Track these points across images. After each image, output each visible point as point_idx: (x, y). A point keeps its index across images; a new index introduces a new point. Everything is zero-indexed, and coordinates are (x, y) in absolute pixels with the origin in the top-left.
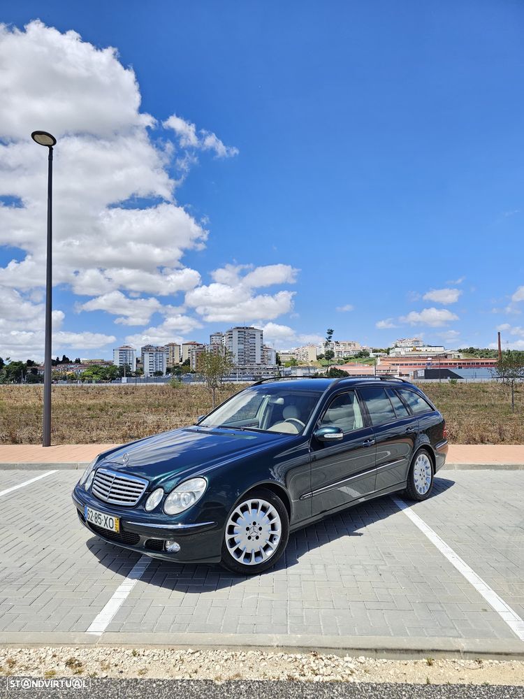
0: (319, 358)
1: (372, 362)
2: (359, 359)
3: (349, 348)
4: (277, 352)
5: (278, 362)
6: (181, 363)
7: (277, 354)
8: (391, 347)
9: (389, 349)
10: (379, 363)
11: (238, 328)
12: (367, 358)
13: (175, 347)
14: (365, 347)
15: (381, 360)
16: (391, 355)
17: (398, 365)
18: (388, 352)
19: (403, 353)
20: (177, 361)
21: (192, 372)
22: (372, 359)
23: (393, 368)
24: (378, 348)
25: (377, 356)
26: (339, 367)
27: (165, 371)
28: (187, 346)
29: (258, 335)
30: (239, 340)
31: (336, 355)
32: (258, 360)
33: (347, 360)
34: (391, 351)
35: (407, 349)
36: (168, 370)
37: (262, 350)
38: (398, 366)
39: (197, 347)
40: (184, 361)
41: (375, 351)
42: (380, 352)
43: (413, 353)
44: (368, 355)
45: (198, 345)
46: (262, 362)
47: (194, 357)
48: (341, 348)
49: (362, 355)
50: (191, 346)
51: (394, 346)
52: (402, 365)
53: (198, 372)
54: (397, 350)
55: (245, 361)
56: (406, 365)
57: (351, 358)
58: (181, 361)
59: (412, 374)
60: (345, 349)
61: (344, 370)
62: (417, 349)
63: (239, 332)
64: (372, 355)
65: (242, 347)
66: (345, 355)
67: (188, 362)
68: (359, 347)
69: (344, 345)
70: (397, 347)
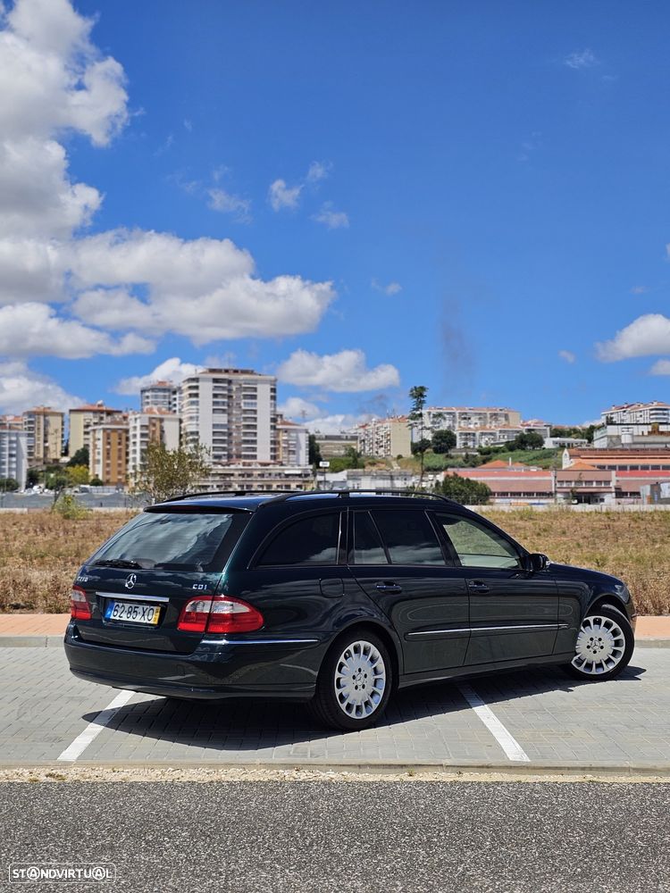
0: (419, 448)
1: (548, 460)
2: (519, 452)
3: (492, 426)
4: (312, 432)
5: (314, 457)
6: (66, 459)
7: (312, 439)
8: (597, 423)
9: (592, 429)
10: (567, 462)
11: (213, 371)
12: (537, 452)
13: (51, 419)
14: (532, 423)
15: (572, 456)
16: (597, 444)
17: (612, 468)
18: (589, 434)
19: (626, 439)
20: (55, 453)
21: (96, 483)
22: (550, 454)
23: (602, 475)
24: (566, 426)
25: (562, 447)
26: (467, 474)
27: (24, 479)
28: (82, 416)
29: (263, 392)
30: (215, 403)
31: (459, 443)
32: (264, 454)
33: (487, 455)
34: (597, 435)
35: (637, 430)
36: (33, 479)
37: (273, 428)
38: (614, 473)
39: (107, 419)
40: (72, 453)
41: (557, 433)
42: (569, 434)
43: (651, 439)
44: (540, 442)
45: (109, 413)
46: (274, 457)
47: (100, 444)
48: (474, 425)
49: (526, 443)
50: (91, 415)
51: (603, 420)
52: (623, 468)
53: (108, 482)
54: (611, 430)
55: (229, 456)
56: (634, 468)
57: (497, 451)
58: (65, 453)
59: (646, 491)
60: (483, 426)
61: (480, 479)
62: (662, 428)
63: (215, 381)
64: (549, 443)
65: (223, 419)
66: (484, 442)
67: (82, 458)
68: (518, 424)
69: (481, 416)
70: (610, 422)
